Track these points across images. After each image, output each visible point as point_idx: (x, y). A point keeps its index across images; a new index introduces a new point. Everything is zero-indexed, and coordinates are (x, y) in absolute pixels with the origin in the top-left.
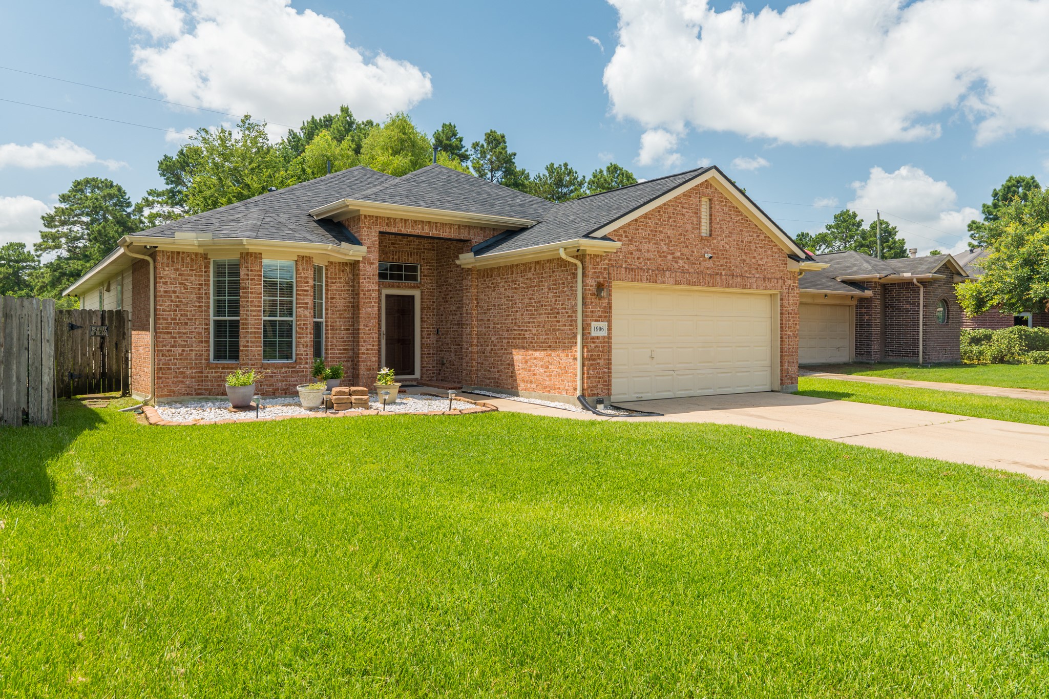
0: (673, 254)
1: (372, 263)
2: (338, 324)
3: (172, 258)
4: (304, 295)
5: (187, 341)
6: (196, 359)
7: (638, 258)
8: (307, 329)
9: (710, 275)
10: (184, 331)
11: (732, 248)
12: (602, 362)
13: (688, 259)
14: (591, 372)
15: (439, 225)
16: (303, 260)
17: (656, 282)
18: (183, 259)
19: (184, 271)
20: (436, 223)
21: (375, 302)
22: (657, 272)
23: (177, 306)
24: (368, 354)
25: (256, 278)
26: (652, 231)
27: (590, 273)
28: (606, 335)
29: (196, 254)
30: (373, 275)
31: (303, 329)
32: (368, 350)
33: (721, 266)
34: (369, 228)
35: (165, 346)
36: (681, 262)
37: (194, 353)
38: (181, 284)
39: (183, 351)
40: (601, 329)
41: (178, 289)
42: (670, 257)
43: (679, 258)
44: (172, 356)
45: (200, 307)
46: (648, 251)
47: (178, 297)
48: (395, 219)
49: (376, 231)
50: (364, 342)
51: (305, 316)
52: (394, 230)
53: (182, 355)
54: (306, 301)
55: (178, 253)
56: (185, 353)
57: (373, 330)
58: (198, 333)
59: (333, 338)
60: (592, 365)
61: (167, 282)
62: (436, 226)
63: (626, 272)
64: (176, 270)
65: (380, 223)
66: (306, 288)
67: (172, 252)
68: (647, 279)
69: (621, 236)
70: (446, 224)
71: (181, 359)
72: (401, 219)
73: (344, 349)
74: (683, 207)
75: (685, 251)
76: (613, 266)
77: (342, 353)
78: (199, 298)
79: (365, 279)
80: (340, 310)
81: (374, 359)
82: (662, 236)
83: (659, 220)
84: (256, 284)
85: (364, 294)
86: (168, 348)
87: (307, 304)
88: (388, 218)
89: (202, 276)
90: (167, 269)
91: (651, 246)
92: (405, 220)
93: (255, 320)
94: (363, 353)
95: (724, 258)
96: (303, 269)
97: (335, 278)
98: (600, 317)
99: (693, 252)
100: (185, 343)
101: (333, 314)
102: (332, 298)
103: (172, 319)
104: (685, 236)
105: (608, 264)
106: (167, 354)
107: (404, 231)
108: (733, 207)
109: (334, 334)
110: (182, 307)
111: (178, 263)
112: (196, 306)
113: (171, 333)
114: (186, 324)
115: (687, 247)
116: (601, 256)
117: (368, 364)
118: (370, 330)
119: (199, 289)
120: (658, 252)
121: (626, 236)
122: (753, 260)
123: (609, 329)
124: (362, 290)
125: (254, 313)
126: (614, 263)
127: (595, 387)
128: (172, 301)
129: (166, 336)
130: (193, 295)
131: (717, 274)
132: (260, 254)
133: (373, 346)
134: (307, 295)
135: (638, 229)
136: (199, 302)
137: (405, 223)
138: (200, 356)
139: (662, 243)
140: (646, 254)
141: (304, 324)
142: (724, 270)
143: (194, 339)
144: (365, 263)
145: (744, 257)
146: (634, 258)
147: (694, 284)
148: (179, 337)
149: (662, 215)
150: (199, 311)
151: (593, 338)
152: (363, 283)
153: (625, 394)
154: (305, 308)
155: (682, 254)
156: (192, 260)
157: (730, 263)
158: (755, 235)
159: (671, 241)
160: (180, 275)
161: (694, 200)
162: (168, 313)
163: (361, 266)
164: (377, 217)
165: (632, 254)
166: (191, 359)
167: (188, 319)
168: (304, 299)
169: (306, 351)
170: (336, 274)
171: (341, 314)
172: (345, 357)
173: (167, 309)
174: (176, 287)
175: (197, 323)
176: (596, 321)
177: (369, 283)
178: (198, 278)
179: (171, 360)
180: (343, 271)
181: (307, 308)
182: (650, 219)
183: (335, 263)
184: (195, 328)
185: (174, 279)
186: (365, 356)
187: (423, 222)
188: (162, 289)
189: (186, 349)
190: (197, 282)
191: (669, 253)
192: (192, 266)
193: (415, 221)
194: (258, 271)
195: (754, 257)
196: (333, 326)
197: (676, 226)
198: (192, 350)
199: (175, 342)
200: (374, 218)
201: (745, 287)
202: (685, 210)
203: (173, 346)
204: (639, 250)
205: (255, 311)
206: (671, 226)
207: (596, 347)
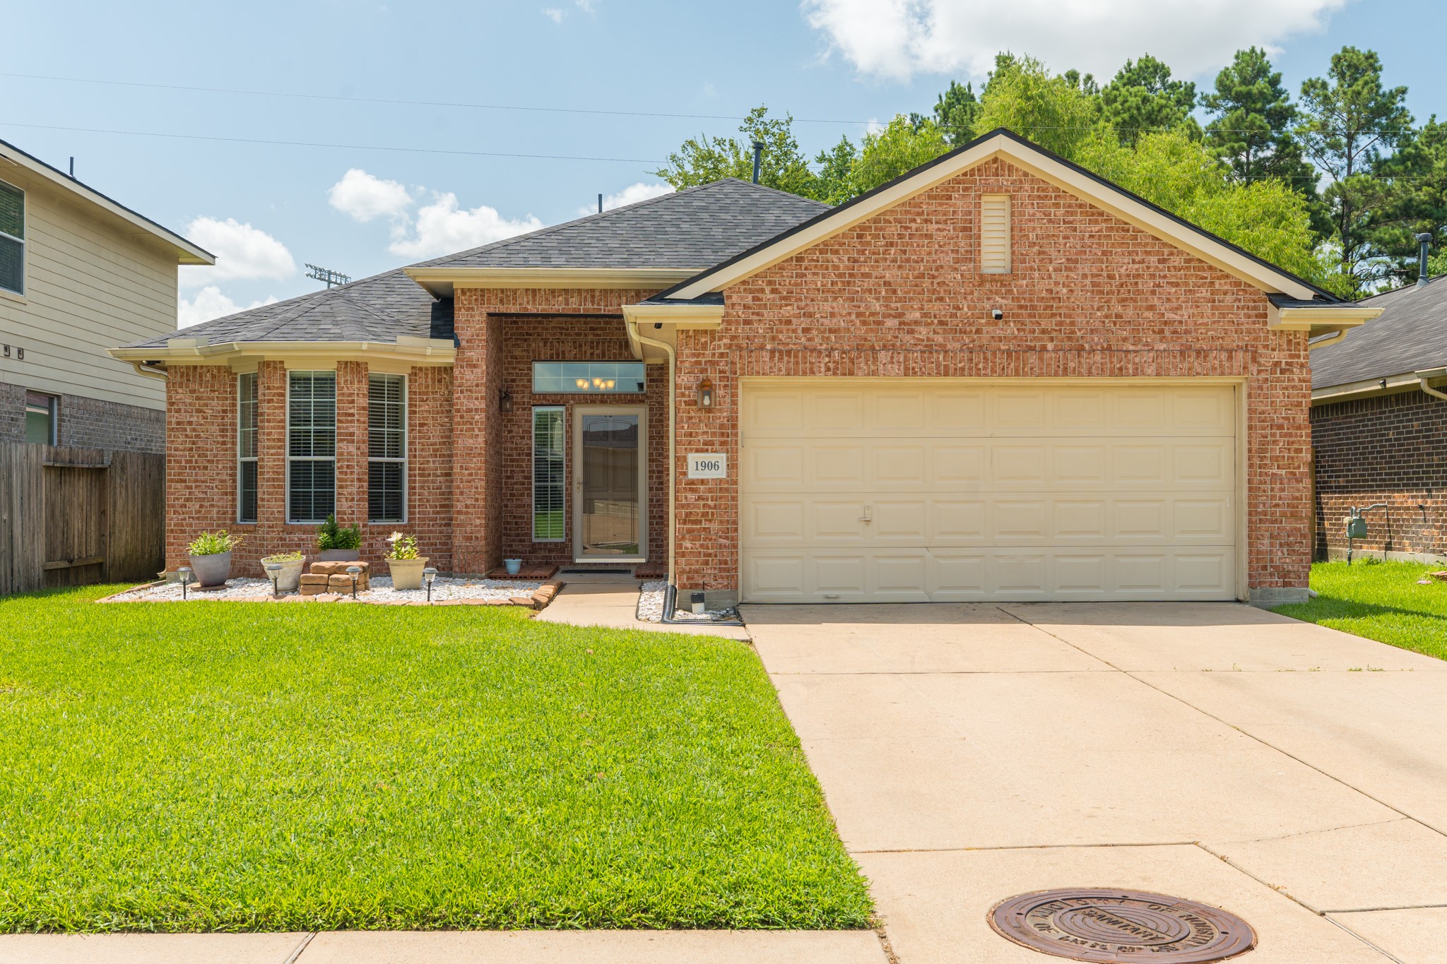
0: (901, 315)
1: (475, 366)
2: (431, 465)
3: (188, 375)
4: (347, 422)
5: (206, 493)
6: (219, 519)
7: (805, 330)
8: (352, 473)
9: (1009, 353)
10: (203, 478)
11: (1078, 293)
12: (714, 526)
13: (941, 323)
14: (687, 544)
15: (597, 294)
16: (346, 367)
17: (851, 373)
18: (201, 377)
19: (203, 393)
20: (593, 291)
21: (480, 430)
22: (854, 354)
23: (194, 443)
24: (467, 513)
25: (275, 398)
26: (841, 275)
27: (687, 365)
28: (724, 476)
29: (219, 368)
30: (477, 385)
31: (346, 473)
32: (467, 506)
33: (1043, 332)
34: (469, 309)
35: (178, 499)
36: (923, 332)
37: (215, 510)
38: (199, 411)
39: (201, 506)
40: (715, 466)
41: (194, 419)
42: (891, 323)
43: (916, 323)
44: (187, 513)
45: (224, 443)
46: (832, 315)
47: (194, 430)
48: (515, 291)
49: (481, 314)
50: (462, 493)
51: (349, 454)
52: (513, 309)
53: (200, 512)
54: (351, 430)
55: (195, 367)
56: (203, 510)
57: (477, 474)
58: (222, 481)
59: (422, 487)
60: (690, 531)
61: (180, 409)
62: (593, 297)
63: (772, 358)
64: (193, 391)
65: (489, 300)
66: (351, 411)
67: (187, 367)
68: (828, 369)
69: (762, 291)
70: (612, 291)
71: (198, 518)
72: (527, 290)
73: (441, 506)
74: (926, 221)
75: (934, 308)
76: (740, 348)
77: (438, 513)
78: (222, 431)
79: (462, 392)
80: (435, 444)
81: (478, 522)
82: (867, 284)
83: (863, 252)
84: (275, 408)
85: (462, 417)
86: (181, 502)
87: (352, 434)
88: (502, 291)
89: (226, 399)
90: (180, 391)
91: (841, 306)
92: (534, 291)
93: (274, 460)
94: (459, 512)
95: (1053, 315)
96: (346, 381)
97: (427, 393)
98: (706, 443)
99: (958, 308)
100: (204, 496)
101: (422, 450)
102: (421, 425)
103: (187, 462)
104: (934, 277)
105: (730, 347)
106: (180, 510)
107: (532, 309)
108: (1081, 206)
109: (425, 482)
110: (200, 444)
111: (194, 381)
112: (218, 443)
113: (185, 481)
114: (206, 468)
115: (941, 299)
116: (713, 332)
117: (468, 529)
118: (471, 474)
119: (223, 419)
120: (858, 315)
121: (773, 291)
122: (1149, 314)
123: (732, 465)
124: (458, 411)
125: (272, 451)
126: (744, 343)
127: (697, 571)
128: (186, 436)
129: (179, 485)
130: (215, 427)
131: (1032, 349)
132: (282, 362)
133: (477, 500)
134: (352, 421)
135: (804, 275)
136: (222, 436)
137: (534, 296)
138: (224, 513)
139: (870, 298)
140: (826, 322)
141: (348, 467)
142: (1052, 340)
143: (216, 490)
144: (462, 367)
145: (1120, 309)
146: (794, 331)
147: (961, 372)
148: (196, 487)
149: (869, 243)
150: (223, 450)
151: (692, 482)
152: (459, 398)
153: (796, 589)
154: (349, 441)
155: (925, 315)
156: (213, 376)
157: (1073, 323)
158: (1154, 259)
159: (895, 292)
160: (198, 398)
161: (959, 203)
162: (181, 453)
163: (456, 372)
164: (482, 290)
165: (789, 322)
166: (212, 518)
167: (208, 461)
168: (347, 428)
169: (351, 507)
170: (427, 387)
171: (437, 450)
172: (444, 519)
173: (181, 447)
174: (191, 416)
175: (220, 466)
176: (697, 451)
177: (470, 398)
178: (221, 402)
179: (185, 519)
180: (440, 381)
181: (353, 442)
182: (837, 252)
183: (427, 369)
184: (218, 474)
185: (190, 404)
186: (462, 517)
187: (566, 291)
188: (174, 420)
189: (206, 504)
190: (220, 408)
191: (890, 315)
192: (213, 386)
193: (553, 291)
194: (278, 388)
195: (1151, 308)
196: (424, 469)
197: (908, 260)
198: (212, 506)
199: (190, 493)
200: (479, 293)
201: (1121, 372)
202: (936, 226)
203: (187, 500)
204: (811, 315)
205: (273, 447)
206: (894, 261)
207: (699, 498)
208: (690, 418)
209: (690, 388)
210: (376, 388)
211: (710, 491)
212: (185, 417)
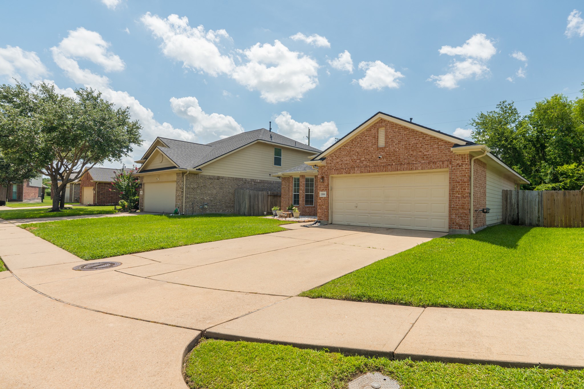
0: (360, 159)
4: (301, 186)
7: (341, 164)
8: (301, 196)
9: (384, 166)
10: (286, 197)
11: (401, 150)
12: (324, 207)
13: (369, 160)
16: (301, 176)
17: (350, 173)
18: (285, 179)
19: (286, 182)
22: (350, 169)
25: (292, 182)
26: (348, 151)
27: (320, 173)
29: (288, 177)
33: (392, 160)
36: (365, 163)
37: (287, 203)
39: (285, 202)
40: (324, 194)
41: (285, 186)
42: (358, 161)
43: (363, 161)
46: (346, 160)
47: (285, 189)
51: (301, 192)
63: (335, 171)
68: (345, 173)
69: (333, 156)
74: (366, 137)
75: (367, 157)
76: (329, 169)
82: (353, 153)
83: (352, 146)
86: (283, 201)
87: (302, 189)
90: (283, 182)
91: (348, 158)
93: (292, 194)
95: (395, 156)
96: (301, 179)
98: (323, 189)
99: (372, 156)
104: (367, 149)
105: (327, 169)
108: (402, 127)
110: (286, 191)
112: (288, 191)
115: (369, 155)
116: (324, 166)
120: (352, 160)
121: (335, 156)
122: (420, 153)
123: (328, 194)
126: (330, 168)
127: (321, 216)
129: (283, 198)
131: (389, 165)
132: (292, 176)
135: (341, 152)
139: (354, 156)
140: (345, 162)
142: (394, 162)
143: (287, 199)
145: (412, 153)
146: (339, 165)
147: (373, 172)
148: (285, 199)
149: (354, 143)
151: (320, 198)
153: (342, 221)
155: (365, 159)
157: (400, 158)
158: (421, 139)
159: (359, 154)
161: (373, 131)
165: (338, 163)
169: (301, 202)
173: (283, 192)
176: (321, 191)
179: (283, 204)
182: (347, 146)
185: (284, 184)
188: (282, 186)
191: (358, 159)
195: (420, 152)
197: (362, 146)
201: (412, 169)
202: (368, 137)
204: (342, 161)
206: (359, 147)
208: (320, 184)
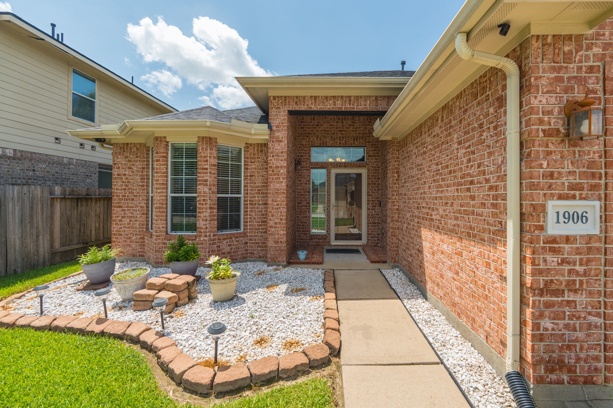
1: (281, 141)
2: (257, 198)
3: (124, 148)
4: (204, 173)
5: (133, 213)
6: (140, 228)
8: (206, 204)
10: (131, 205)
15: (352, 99)
16: (203, 140)
18: (131, 149)
19: (132, 158)
20: (350, 97)
21: (283, 178)
23: (127, 186)
24: (276, 227)
25: (161, 159)
27: (546, 83)
28: (596, 231)
29: (140, 144)
30: (282, 152)
31: (203, 204)
32: (276, 223)
34: (277, 108)
35: (118, 217)
37: (138, 223)
38: (129, 168)
39: (130, 221)
40: (582, 218)
41: (127, 173)
44: (123, 224)
45: (143, 186)
47: (127, 179)
48: (304, 97)
49: (285, 111)
50: (273, 216)
51: (204, 192)
52: (303, 108)
53: (129, 224)
54: (206, 178)
55: (128, 144)
56: (131, 223)
57: (281, 205)
58: (141, 207)
59: (251, 211)
61: (119, 167)
62: (350, 100)
64: (126, 157)
65: (289, 102)
66: (206, 167)
67: (124, 144)
70: (361, 97)
71: (128, 228)
72: (311, 97)
73: (262, 222)
77: (260, 225)
78: (142, 179)
79: (273, 156)
80: (259, 187)
81: (282, 232)
84: (161, 165)
85: (273, 171)
86: (120, 218)
87: (206, 181)
88: (297, 97)
89: (144, 161)
90: (120, 157)
92: (315, 97)
94: (271, 227)
96: (203, 148)
97: (254, 158)
100: (132, 215)
101: (251, 190)
102: (251, 176)
103: (123, 196)
105: (601, 57)
106: (119, 223)
107: (314, 108)
109: (253, 208)
110: (130, 187)
111: (127, 152)
112: (140, 186)
113: (122, 207)
114: (133, 200)
117: (276, 237)
118: (278, 205)
119: (142, 172)
123: (607, 217)
124: (271, 167)
125: (159, 191)
128: (123, 182)
129: (118, 209)
130: (138, 177)
133: (281, 220)
134: (206, 173)
136: (142, 182)
137: (315, 100)
138: (143, 225)
141: (204, 200)
143: (138, 212)
144: (273, 142)
148: (128, 210)
150: (142, 190)
152: (271, 160)
154: (204, 185)
156: (137, 149)
160: (129, 161)
162: (120, 191)
163: (270, 145)
164: (285, 97)
166: (136, 228)
167: (134, 196)
168: (203, 177)
169: (205, 224)
170: (254, 154)
171: (260, 190)
172: (263, 229)
173: (120, 188)
174: (125, 171)
175: (141, 199)
176: (561, 197)
177: (278, 160)
178: (141, 163)
179: (121, 228)
180: (261, 151)
181: (207, 185)
183: (254, 145)
184: (139, 203)
185: (125, 164)
186: (273, 229)
187: (334, 97)
188: (116, 173)
189: (133, 219)
190: (141, 166)
192: (137, 154)
193: (326, 97)
194: (162, 153)
196: (252, 201)
198: (136, 221)
199: (124, 213)
200: (283, 99)
203: (123, 217)
205: (160, 189)
207: (564, 261)
208: (549, 153)
209: (550, 113)
210: (222, 154)
211: (578, 252)
212: (122, 171)
